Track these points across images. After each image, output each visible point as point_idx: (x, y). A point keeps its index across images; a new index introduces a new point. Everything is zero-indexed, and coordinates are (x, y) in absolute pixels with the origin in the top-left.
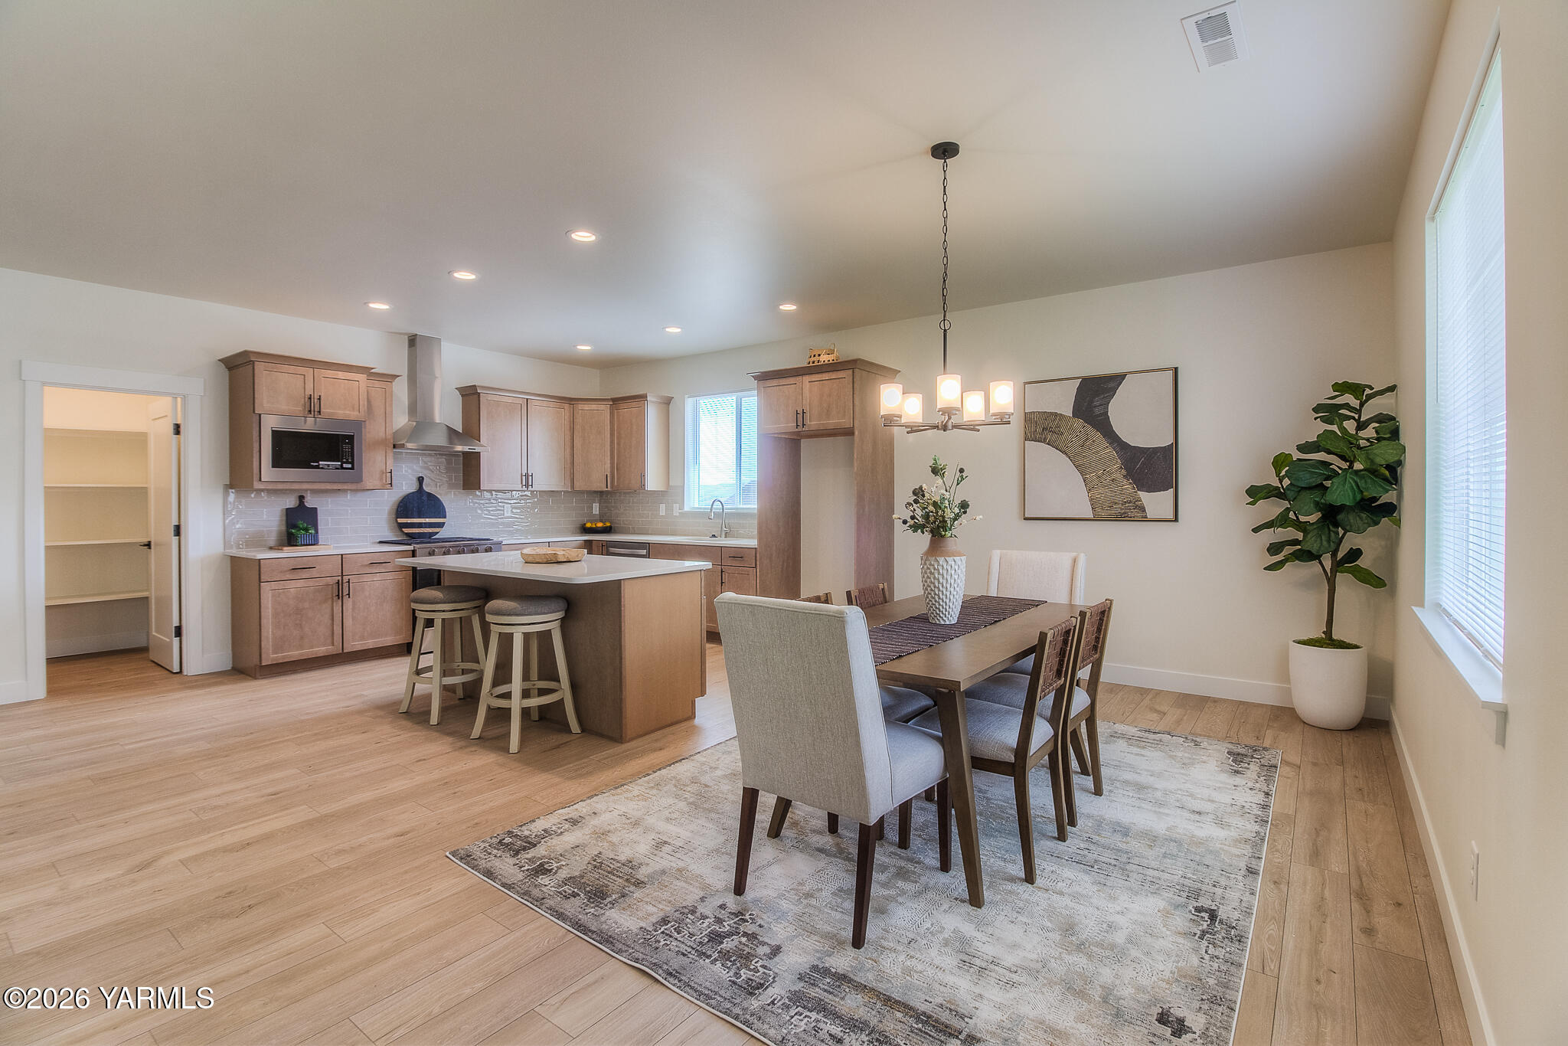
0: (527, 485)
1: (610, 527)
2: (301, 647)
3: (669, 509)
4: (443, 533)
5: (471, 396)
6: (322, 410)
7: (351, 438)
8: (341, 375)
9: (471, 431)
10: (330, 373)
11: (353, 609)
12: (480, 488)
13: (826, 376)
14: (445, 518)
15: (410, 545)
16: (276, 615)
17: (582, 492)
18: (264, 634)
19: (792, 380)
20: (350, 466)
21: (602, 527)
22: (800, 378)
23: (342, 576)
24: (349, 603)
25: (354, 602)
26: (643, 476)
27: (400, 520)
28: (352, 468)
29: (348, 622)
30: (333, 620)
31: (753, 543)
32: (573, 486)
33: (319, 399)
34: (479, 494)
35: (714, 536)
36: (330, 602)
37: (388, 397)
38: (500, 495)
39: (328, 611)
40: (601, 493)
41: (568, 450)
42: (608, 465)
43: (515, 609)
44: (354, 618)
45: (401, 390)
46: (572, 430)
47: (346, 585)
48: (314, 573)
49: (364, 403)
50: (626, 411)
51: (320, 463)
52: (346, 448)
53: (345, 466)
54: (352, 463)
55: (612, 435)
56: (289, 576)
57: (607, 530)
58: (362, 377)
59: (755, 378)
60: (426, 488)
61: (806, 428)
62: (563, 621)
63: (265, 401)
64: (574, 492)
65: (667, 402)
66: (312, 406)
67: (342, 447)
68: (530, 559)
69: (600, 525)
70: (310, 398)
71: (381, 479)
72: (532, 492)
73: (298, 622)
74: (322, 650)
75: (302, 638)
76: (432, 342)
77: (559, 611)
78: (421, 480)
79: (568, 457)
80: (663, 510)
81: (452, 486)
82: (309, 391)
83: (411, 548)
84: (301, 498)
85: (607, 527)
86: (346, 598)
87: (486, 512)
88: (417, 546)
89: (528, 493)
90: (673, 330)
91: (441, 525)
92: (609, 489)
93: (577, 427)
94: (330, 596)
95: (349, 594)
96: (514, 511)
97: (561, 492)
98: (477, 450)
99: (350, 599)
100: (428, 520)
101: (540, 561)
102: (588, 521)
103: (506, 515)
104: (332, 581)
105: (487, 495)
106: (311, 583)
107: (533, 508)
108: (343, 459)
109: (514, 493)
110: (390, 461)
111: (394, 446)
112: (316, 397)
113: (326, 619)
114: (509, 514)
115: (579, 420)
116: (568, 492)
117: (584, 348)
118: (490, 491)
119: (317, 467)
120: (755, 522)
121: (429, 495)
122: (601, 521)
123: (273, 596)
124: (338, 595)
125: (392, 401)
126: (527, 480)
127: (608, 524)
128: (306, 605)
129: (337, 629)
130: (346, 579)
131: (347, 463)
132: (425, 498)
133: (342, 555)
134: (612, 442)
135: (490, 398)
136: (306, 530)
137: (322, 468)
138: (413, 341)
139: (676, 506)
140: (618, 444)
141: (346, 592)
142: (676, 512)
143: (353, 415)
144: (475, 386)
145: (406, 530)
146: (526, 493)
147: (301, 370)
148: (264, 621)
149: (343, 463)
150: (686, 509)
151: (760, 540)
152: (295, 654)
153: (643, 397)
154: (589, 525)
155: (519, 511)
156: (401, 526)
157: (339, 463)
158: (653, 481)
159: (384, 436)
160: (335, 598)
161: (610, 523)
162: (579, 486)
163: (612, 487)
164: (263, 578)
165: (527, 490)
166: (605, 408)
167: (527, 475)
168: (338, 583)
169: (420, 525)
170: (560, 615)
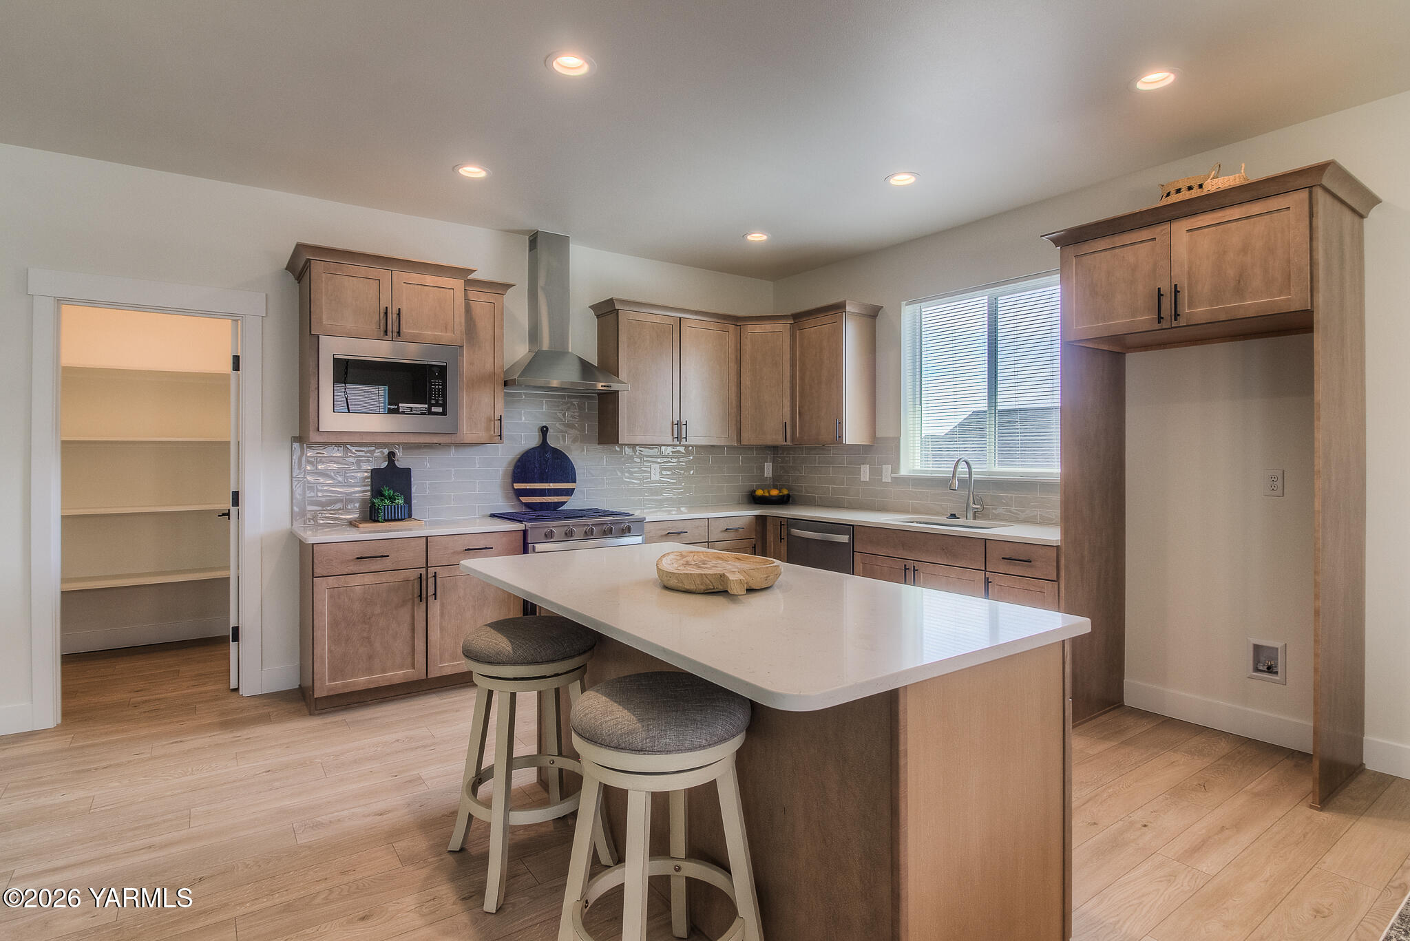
0: (679, 438)
1: (788, 496)
2: (370, 671)
3: (876, 472)
4: (572, 503)
5: (607, 312)
6: (404, 329)
7: (443, 370)
8: (429, 279)
9: (608, 364)
10: (415, 277)
11: (442, 615)
12: (618, 443)
13: (1235, 213)
14: (574, 481)
15: (521, 522)
16: (334, 624)
17: (750, 448)
18: (317, 651)
19: (1145, 234)
20: (440, 409)
21: (778, 496)
22: (1167, 226)
23: (427, 567)
24: (435, 608)
25: (442, 605)
26: (839, 424)
27: (517, 486)
28: (444, 413)
29: (435, 635)
30: (413, 630)
31: (1052, 535)
32: (739, 440)
33: (399, 314)
34: (618, 449)
35: (953, 516)
36: (409, 605)
37: (497, 316)
38: (646, 451)
39: (407, 617)
40: (774, 449)
41: (734, 389)
42: (787, 410)
43: (630, 733)
44: (442, 629)
45: (516, 305)
46: (739, 361)
47: (431, 581)
48: (387, 563)
49: (460, 318)
50: (814, 330)
51: (400, 405)
52: (436, 384)
53: (434, 409)
54: (444, 405)
55: (793, 365)
56: (352, 568)
57: (784, 501)
58: (458, 284)
59: (1057, 241)
60: (552, 443)
61: (1182, 321)
62: (742, 761)
63: (324, 317)
64: (741, 448)
65: (872, 315)
66: (390, 325)
67: (431, 383)
68: (673, 582)
69: (775, 492)
70: (386, 313)
71: (488, 429)
72: (687, 447)
73: (365, 634)
74: (398, 675)
75: (370, 657)
76: (560, 243)
77: (734, 736)
78: (544, 431)
79: (733, 396)
80: (865, 473)
81: (584, 439)
82: (385, 302)
83: (521, 526)
84: (391, 455)
85: (784, 496)
86: (431, 599)
87: (627, 474)
88: (529, 525)
89: (682, 449)
90: (902, 180)
91: (569, 492)
92: (788, 443)
93: (746, 358)
94: (410, 596)
95: (435, 594)
96: (664, 473)
97: (724, 446)
98: (615, 387)
99: (438, 602)
100: (552, 486)
101: (693, 587)
102: (759, 487)
103: (653, 478)
104: (413, 575)
105: (628, 451)
106: (385, 578)
107: (687, 469)
108: (431, 399)
109: (663, 448)
110: (500, 404)
111: (506, 384)
112: (395, 311)
113: (405, 630)
114: (657, 478)
115: (747, 347)
116: (735, 447)
117: (757, 237)
118: (633, 446)
119: (396, 411)
120: (1056, 498)
121: (555, 451)
122: (775, 487)
123: (331, 597)
124: (421, 596)
125: (502, 319)
126: (679, 430)
127: (785, 492)
128: (378, 610)
129: (420, 645)
130: (431, 571)
131: (437, 405)
132: (548, 455)
133: (427, 537)
134: (793, 377)
135: (632, 316)
136: (392, 499)
137: (403, 413)
138: (534, 240)
139: (887, 469)
140: (802, 379)
141: (431, 591)
142: (887, 476)
143: (446, 337)
144: (611, 300)
145: (524, 499)
146: (678, 448)
147: (374, 272)
148: (317, 634)
149: (431, 405)
150: (904, 471)
151: (1065, 533)
152: (361, 681)
153: (839, 307)
154: (759, 493)
155: (668, 473)
156: (520, 493)
157: (426, 406)
158: (853, 432)
159: (492, 370)
160: (417, 600)
161: (789, 489)
162: (749, 438)
163: (793, 439)
164: (318, 571)
165: (680, 445)
166: (782, 328)
167: (679, 424)
168: (421, 578)
169: (542, 493)
170: (736, 743)
